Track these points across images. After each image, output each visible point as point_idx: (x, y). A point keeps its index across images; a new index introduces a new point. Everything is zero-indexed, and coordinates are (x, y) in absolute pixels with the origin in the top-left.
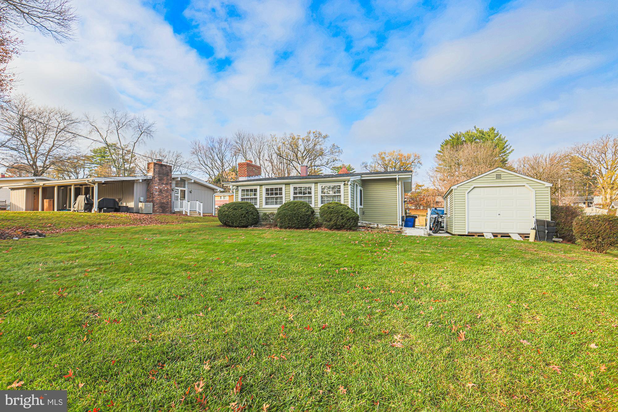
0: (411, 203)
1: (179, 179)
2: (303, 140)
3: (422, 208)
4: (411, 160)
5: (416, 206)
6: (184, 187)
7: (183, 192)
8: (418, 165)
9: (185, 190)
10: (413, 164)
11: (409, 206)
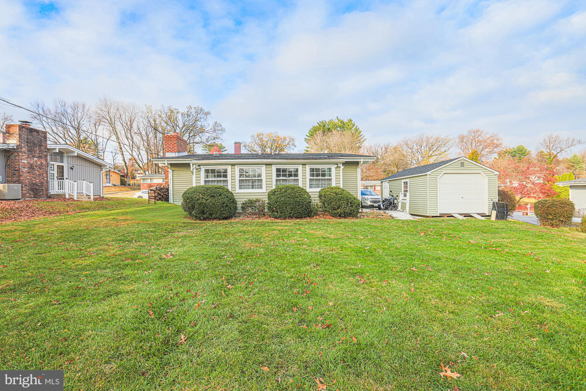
1: (57, 151)
2: (183, 114)
4: (287, 142)
6: (62, 161)
7: (61, 169)
8: (293, 147)
9: (63, 166)
10: (288, 145)
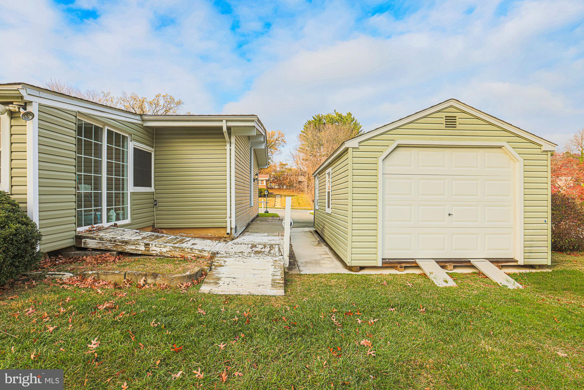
0: (275, 183)
3: (285, 187)
4: (275, 138)
5: (279, 186)
8: (282, 143)
11: (273, 185)
